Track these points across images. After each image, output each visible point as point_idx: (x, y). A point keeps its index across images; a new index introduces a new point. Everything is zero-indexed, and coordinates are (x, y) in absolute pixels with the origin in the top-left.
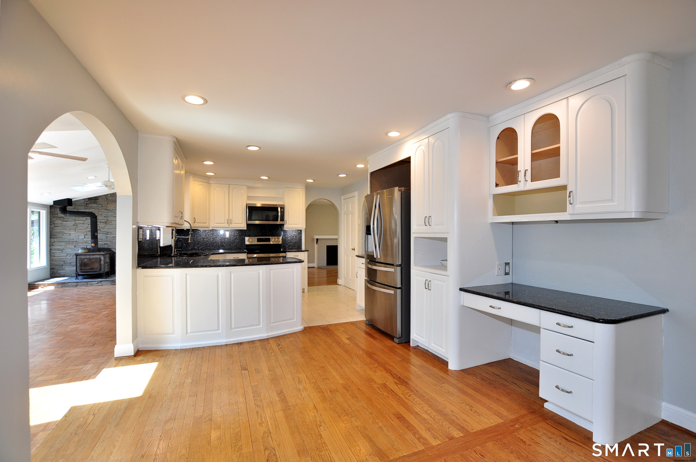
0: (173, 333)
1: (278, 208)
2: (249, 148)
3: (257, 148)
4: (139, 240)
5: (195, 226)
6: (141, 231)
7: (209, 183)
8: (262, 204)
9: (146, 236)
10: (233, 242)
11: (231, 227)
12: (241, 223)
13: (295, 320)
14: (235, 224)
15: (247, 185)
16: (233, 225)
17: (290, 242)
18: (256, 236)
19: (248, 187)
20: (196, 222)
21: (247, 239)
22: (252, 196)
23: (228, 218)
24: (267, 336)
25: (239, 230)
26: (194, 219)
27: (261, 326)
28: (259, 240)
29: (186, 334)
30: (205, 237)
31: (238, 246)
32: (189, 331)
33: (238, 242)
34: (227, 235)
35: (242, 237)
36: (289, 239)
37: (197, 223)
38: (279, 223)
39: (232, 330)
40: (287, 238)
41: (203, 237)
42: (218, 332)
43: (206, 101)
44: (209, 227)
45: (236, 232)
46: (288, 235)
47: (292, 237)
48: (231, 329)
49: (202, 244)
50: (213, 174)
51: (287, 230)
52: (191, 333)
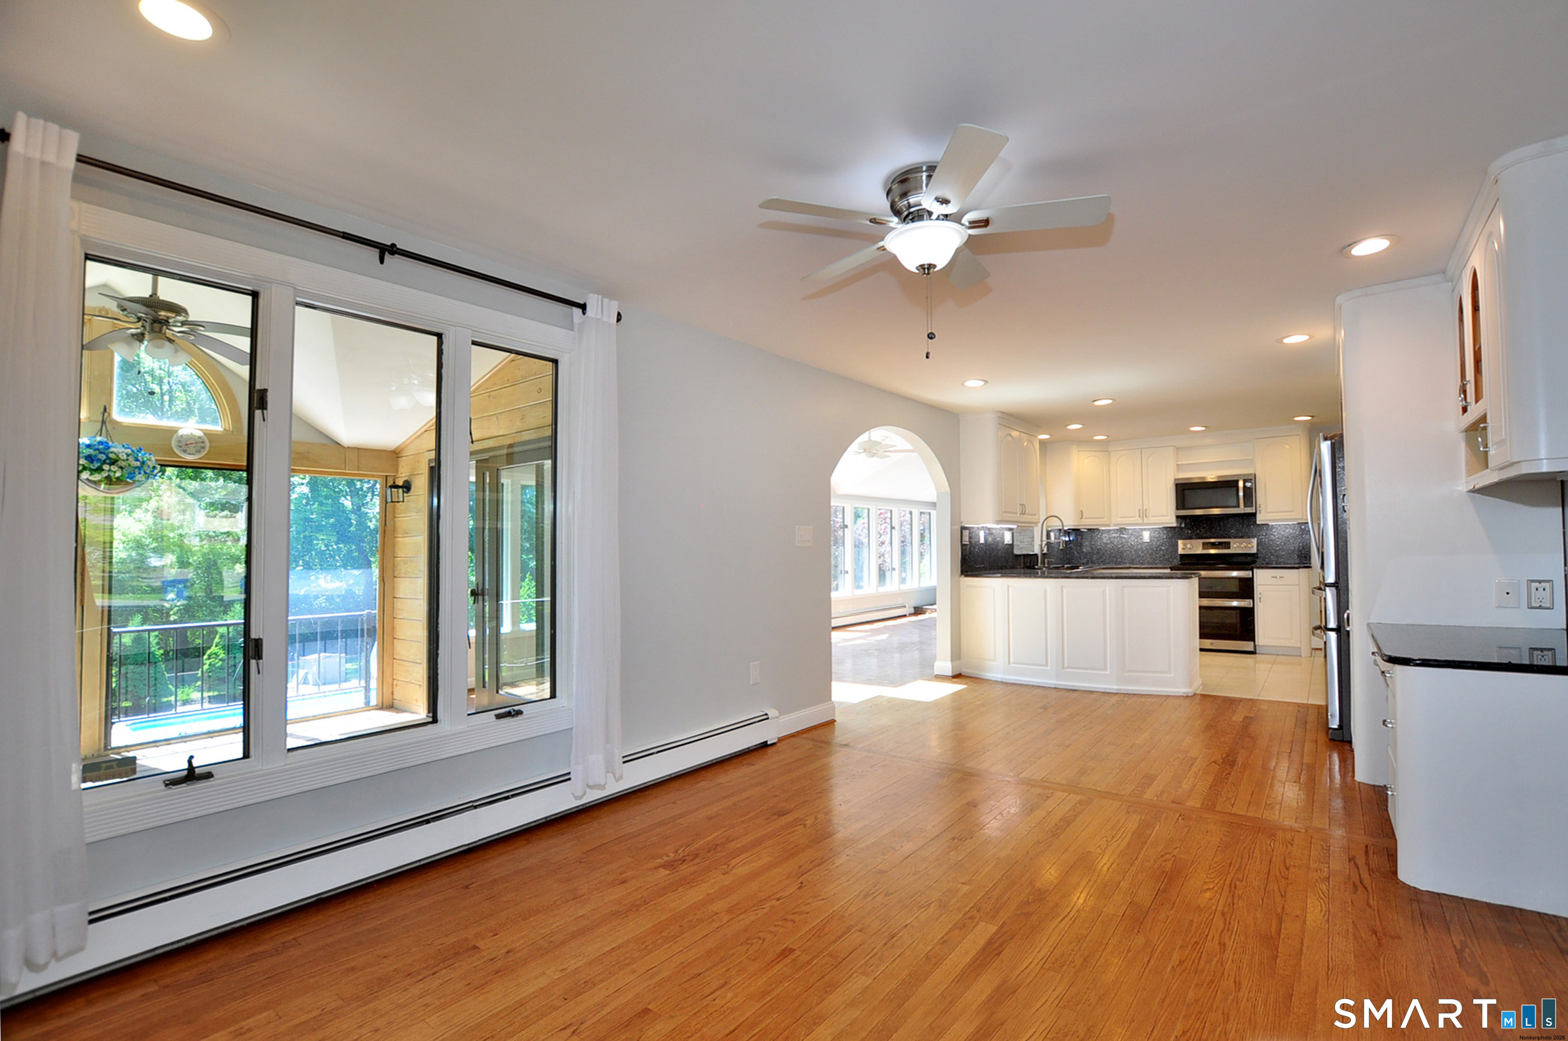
0: (994, 660)
1: (1237, 481)
2: (1097, 403)
3: (1109, 402)
4: (964, 543)
5: (1082, 523)
6: (966, 533)
7: (1107, 451)
8: (1219, 477)
9: (979, 538)
10: (1157, 550)
11: (1148, 522)
12: (1165, 514)
13: (1172, 675)
14: (1153, 516)
15: (1174, 446)
16: (1151, 518)
17: (1280, 549)
18: (1202, 538)
19: (1178, 449)
20: (1084, 517)
21: (1180, 542)
22: (1189, 464)
23: (1141, 508)
24: (1117, 690)
25: (1167, 528)
26: (1080, 513)
27: (1108, 672)
28: (1205, 546)
29: (1007, 663)
30: (1109, 542)
31: (1166, 557)
32: (1012, 661)
33: (1167, 550)
34: (1146, 537)
35: (1173, 540)
36: (1278, 543)
37: (1086, 518)
38: (1242, 512)
39: (1065, 670)
40: (1272, 540)
41: (1105, 541)
42: (1046, 668)
43: (986, 382)
44: (1109, 525)
45: (1163, 531)
46: (1276, 534)
47: (1284, 539)
48: (1063, 668)
49: (1104, 554)
50: (1105, 437)
51: (1272, 525)
52: (1014, 663)
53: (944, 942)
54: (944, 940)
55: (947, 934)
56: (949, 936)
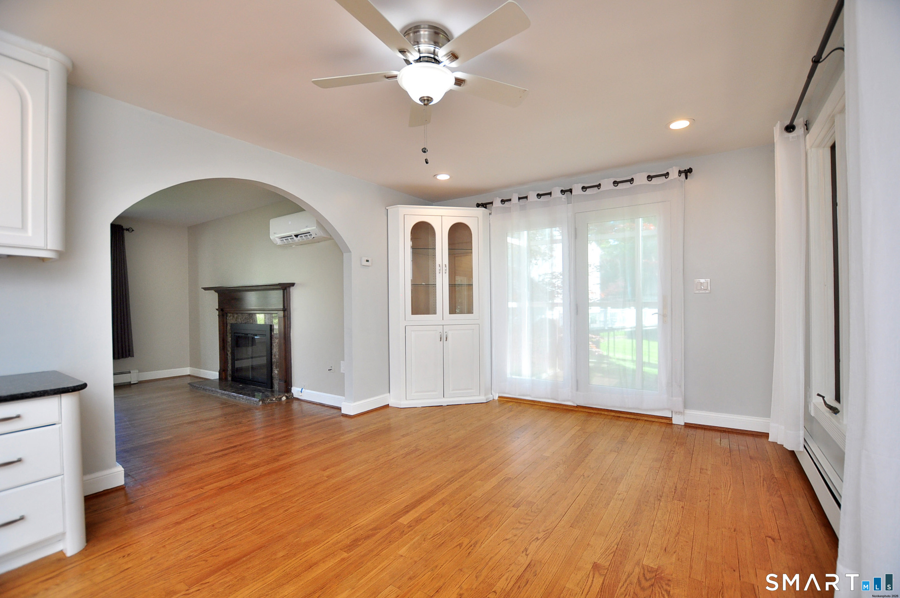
53: (432, 512)
54: (432, 513)
55: (429, 516)
56: (428, 515)
